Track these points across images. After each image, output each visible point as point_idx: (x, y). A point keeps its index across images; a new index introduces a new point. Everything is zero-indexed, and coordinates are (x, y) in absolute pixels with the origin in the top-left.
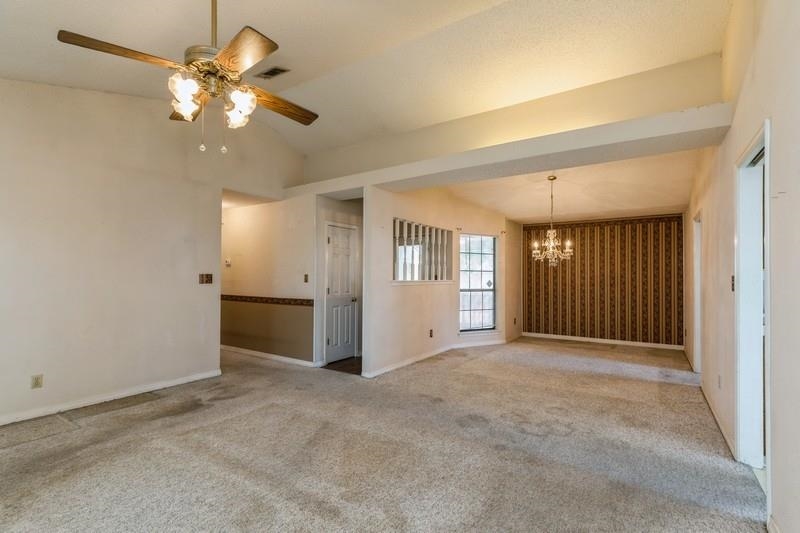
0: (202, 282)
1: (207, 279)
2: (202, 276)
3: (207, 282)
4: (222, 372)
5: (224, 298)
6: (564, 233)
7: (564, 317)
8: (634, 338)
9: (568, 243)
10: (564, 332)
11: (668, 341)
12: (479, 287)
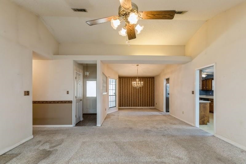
0: (25, 95)
1: (27, 93)
2: (25, 92)
3: (27, 95)
4: (34, 137)
5: (34, 102)
6: (140, 80)
7: (129, 102)
8: (145, 106)
9: (142, 83)
10: (129, 106)
11: (152, 106)
12: (112, 95)
